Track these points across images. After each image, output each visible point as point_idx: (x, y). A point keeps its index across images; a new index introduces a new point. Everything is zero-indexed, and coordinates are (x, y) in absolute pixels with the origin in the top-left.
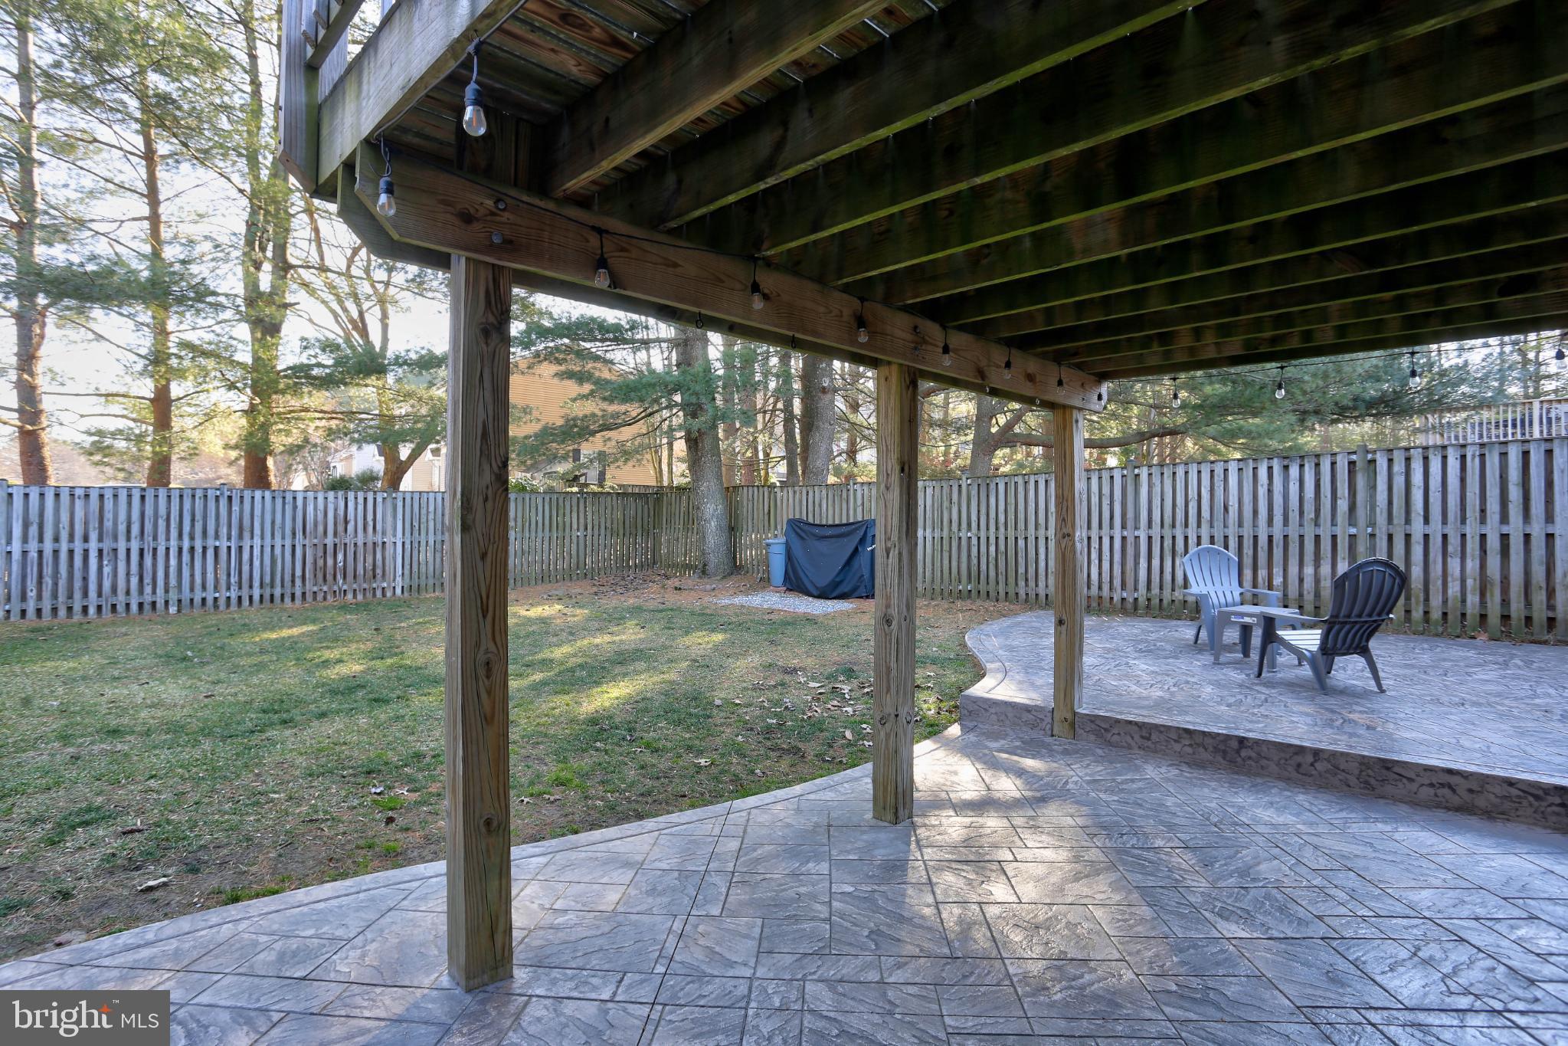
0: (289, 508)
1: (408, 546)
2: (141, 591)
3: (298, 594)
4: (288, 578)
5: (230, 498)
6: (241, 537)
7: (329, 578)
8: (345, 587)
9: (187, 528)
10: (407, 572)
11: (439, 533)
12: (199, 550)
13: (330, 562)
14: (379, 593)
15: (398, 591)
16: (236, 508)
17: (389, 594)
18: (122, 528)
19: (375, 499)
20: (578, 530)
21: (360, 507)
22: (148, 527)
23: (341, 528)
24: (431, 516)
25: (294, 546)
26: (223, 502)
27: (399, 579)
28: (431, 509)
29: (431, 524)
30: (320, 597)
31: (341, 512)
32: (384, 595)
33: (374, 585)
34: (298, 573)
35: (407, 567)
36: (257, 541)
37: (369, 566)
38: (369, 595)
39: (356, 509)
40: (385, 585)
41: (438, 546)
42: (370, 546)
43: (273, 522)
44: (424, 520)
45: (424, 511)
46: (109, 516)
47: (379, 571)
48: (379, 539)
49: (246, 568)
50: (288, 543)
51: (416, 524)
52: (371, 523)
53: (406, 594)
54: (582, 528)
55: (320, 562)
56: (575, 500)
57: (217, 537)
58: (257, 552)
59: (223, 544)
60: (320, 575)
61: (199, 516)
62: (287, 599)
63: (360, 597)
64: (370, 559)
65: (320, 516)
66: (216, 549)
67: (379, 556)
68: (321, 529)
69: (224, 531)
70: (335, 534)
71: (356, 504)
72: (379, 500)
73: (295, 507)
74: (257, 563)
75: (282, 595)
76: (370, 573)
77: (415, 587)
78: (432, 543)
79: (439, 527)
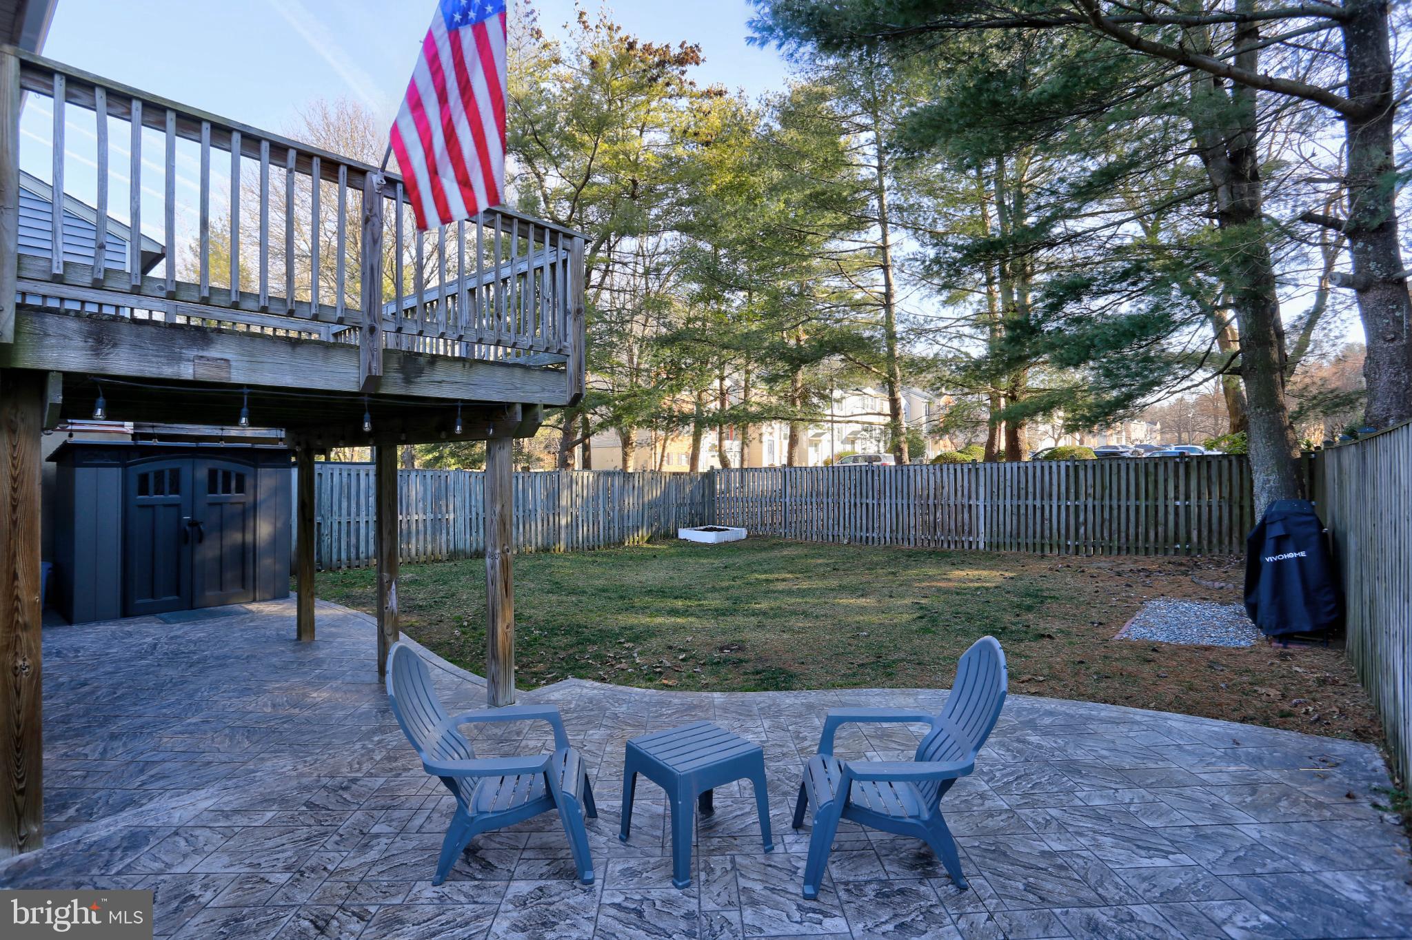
0: (905, 477)
1: (989, 508)
2: (834, 529)
3: (912, 540)
4: (906, 527)
5: (873, 471)
6: (879, 496)
7: (932, 529)
8: (942, 538)
9: (853, 491)
10: (988, 530)
11: (1015, 498)
12: (858, 505)
13: (932, 517)
14: (967, 545)
15: (981, 545)
16: (875, 478)
17: (974, 547)
19: (962, 469)
20: (1176, 498)
21: (952, 477)
22: (836, 490)
23: (938, 494)
24: (1008, 483)
25: (909, 504)
27: (982, 536)
28: (1008, 476)
29: (1008, 490)
30: (926, 543)
31: (938, 480)
32: (970, 547)
33: (963, 539)
34: (912, 524)
35: (988, 526)
36: (888, 500)
37: (959, 524)
38: (959, 546)
39: (949, 477)
40: (971, 539)
41: (1015, 511)
42: (959, 507)
43: (897, 488)
44: (1002, 487)
45: (1002, 479)
47: (966, 528)
48: (965, 501)
49: (882, 519)
50: (905, 502)
51: (995, 490)
52: (959, 489)
53: (988, 549)
54: (1182, 497)
55: (926, 518)
57: (867, 497)
58: (888, 508)
59: (870, 501)
60: (926, 527)
61: (858, 484)
62: (906, 543)
63: (952, 547)
64: (960, 518)
65: (925, 483)
66: (867, 505)
67: (966, 517)
68: (926, 492)
69: (870, 493)
70: (935, 497)
71: (949, 473)
72: (965, 470)
73: (909, 477)
74: (888, 515)
75: (903, 540)
76: (960, 529)
77: (995, 544)
78: (1008, 507)
79: (1015, 492)
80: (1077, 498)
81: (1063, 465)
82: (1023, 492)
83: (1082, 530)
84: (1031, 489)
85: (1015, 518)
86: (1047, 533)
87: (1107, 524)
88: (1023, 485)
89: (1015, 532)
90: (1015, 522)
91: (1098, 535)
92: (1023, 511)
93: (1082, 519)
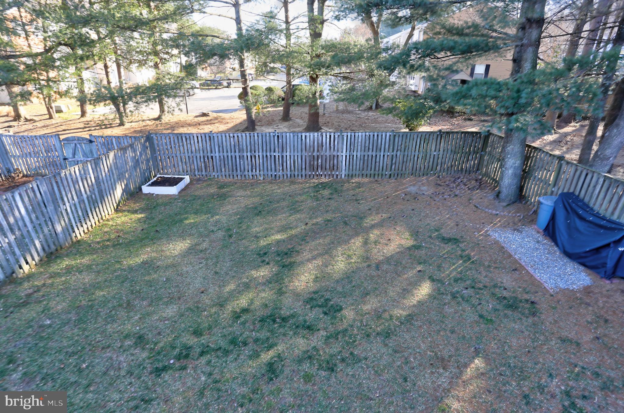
1: (348, 157)
2: (252, 171)
3: (304, 175)
4: (300, 168)
5: (278, 136)
6: (283, 151)
7: (315, 169)
8: (321, 173)
9: (265, 149)
10: (347, 168)
11: (363, 151)
12: (269, 157)
13: (316, 163)
14: (335, 177)
15: (343, 176)
16: (280, 140)
17: (339, 177)
18: (245, 148)
19: (334, 136)
20: (435, 151)
21: (328, 140)
22: (253, 148)
23: (320, 149)
24: (359, 144)
25: (302, 156)
26: (276, 138)
27: (343, 171)
28: (360, 140)
29: (359, 147)
30: (312, 176)
31: (320, 142)
32: (337, 177)
33: (333, 173)
34: (304, 167)
35: (347, 166)
36: (288, 153)
37: (331, 165)
38: (331, 177)
39: (326, 140)
40: (337, 173)
41: (362, 157)
42: (332, 157)
43: (294, 146)
44: (356, 145)
45: (356, 141)
46: (241, 143)
47: (335, 168)
48: (335, 153)
49: (285, 164)
50: (299, 154)
51: (352, 147)
52: (332, 147)
53: (346, 178)
54: (437, 150)
55: (312, 163)
56: (435, 135)
57: (274, 152)
58: (288, 157)
59: (277, 154)
60: (312, 168)
61: (268, 144)
62: (300, 177)
63: (327, 177)
64: (332, 162)
65: (312, 144)
66: (275, 156)
67: (335, 161)
68: (312, 149)
69: (277, 149)
70: (318, 151)
71: (326, 138)
72: (336, 136)
73: (302, 140)
74: (288, 162)
75: (298, 175)
76: (332, 168)
77: (350, 175)
78: (359, 156)
79: (363, 149)
80: (393, 151)
81: (388, 134)
82: (367, 148)
83: (393, 167)
84: (371, 147)
85: (362, 162)
86: (377, 168)
87: (405, 163)
88: (367, 145)
89: (361, 169)
90: (361, 164)
91: (400, 169)
92: (366, 158)
93: (394, 161)
